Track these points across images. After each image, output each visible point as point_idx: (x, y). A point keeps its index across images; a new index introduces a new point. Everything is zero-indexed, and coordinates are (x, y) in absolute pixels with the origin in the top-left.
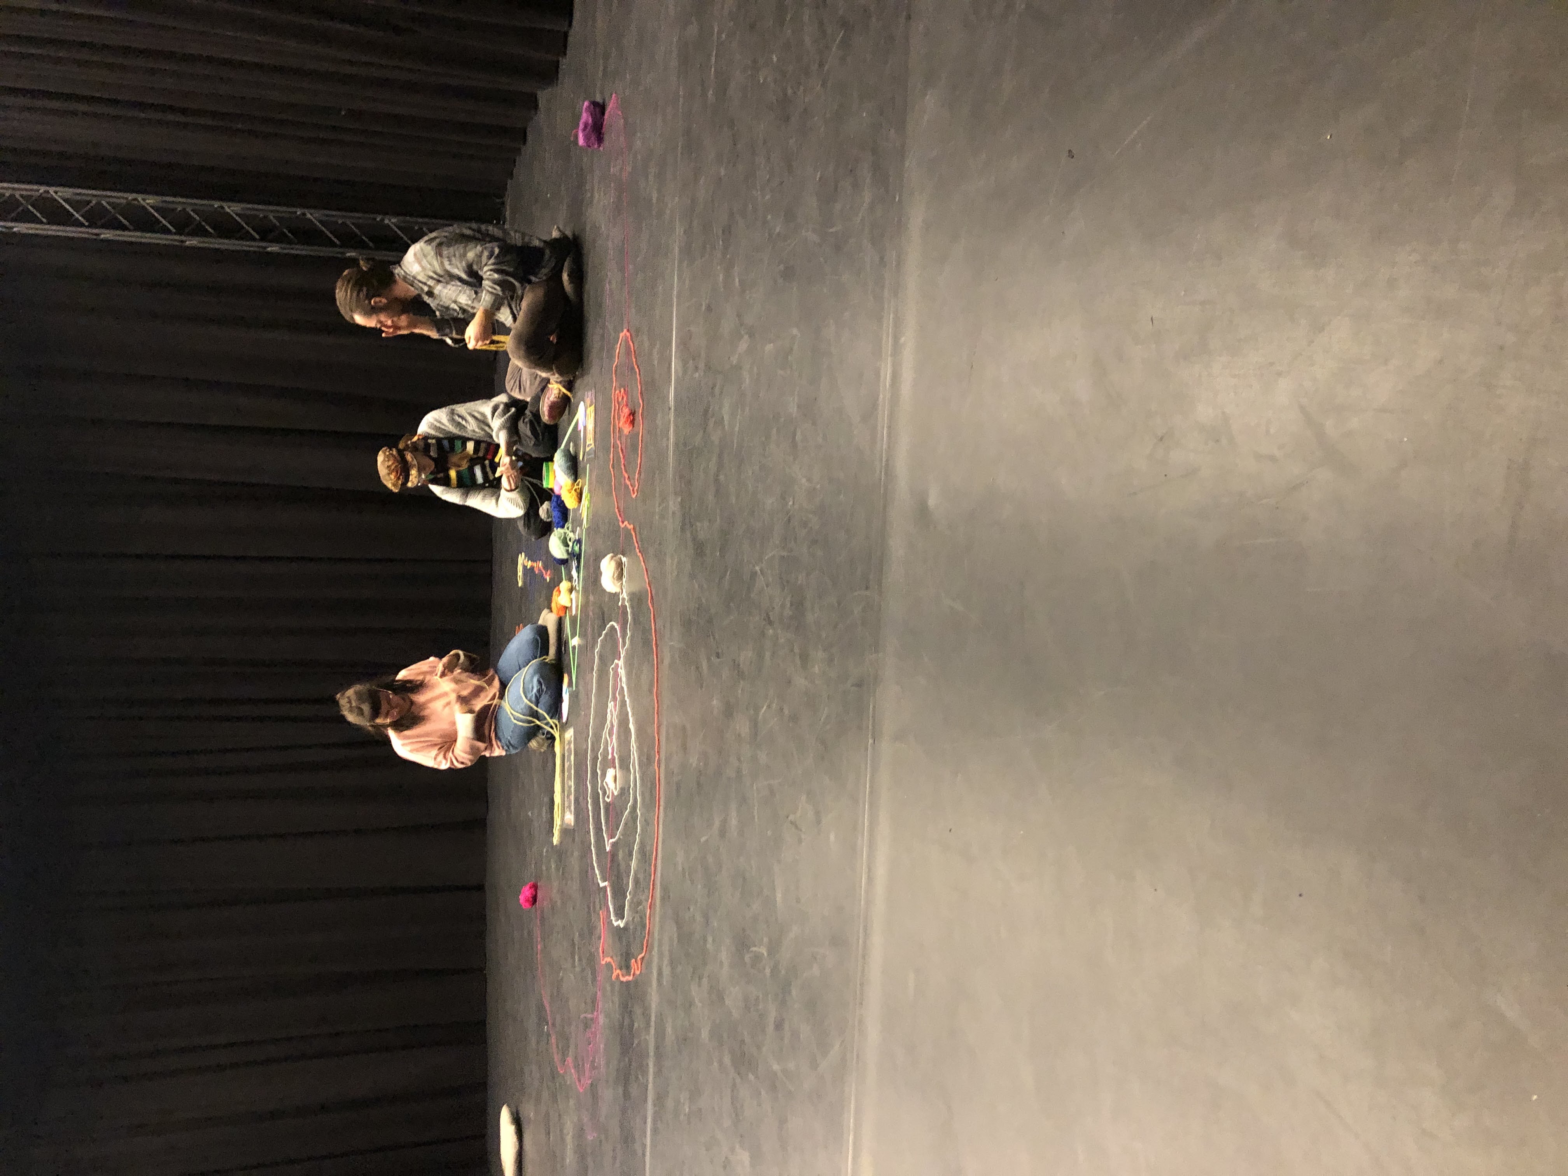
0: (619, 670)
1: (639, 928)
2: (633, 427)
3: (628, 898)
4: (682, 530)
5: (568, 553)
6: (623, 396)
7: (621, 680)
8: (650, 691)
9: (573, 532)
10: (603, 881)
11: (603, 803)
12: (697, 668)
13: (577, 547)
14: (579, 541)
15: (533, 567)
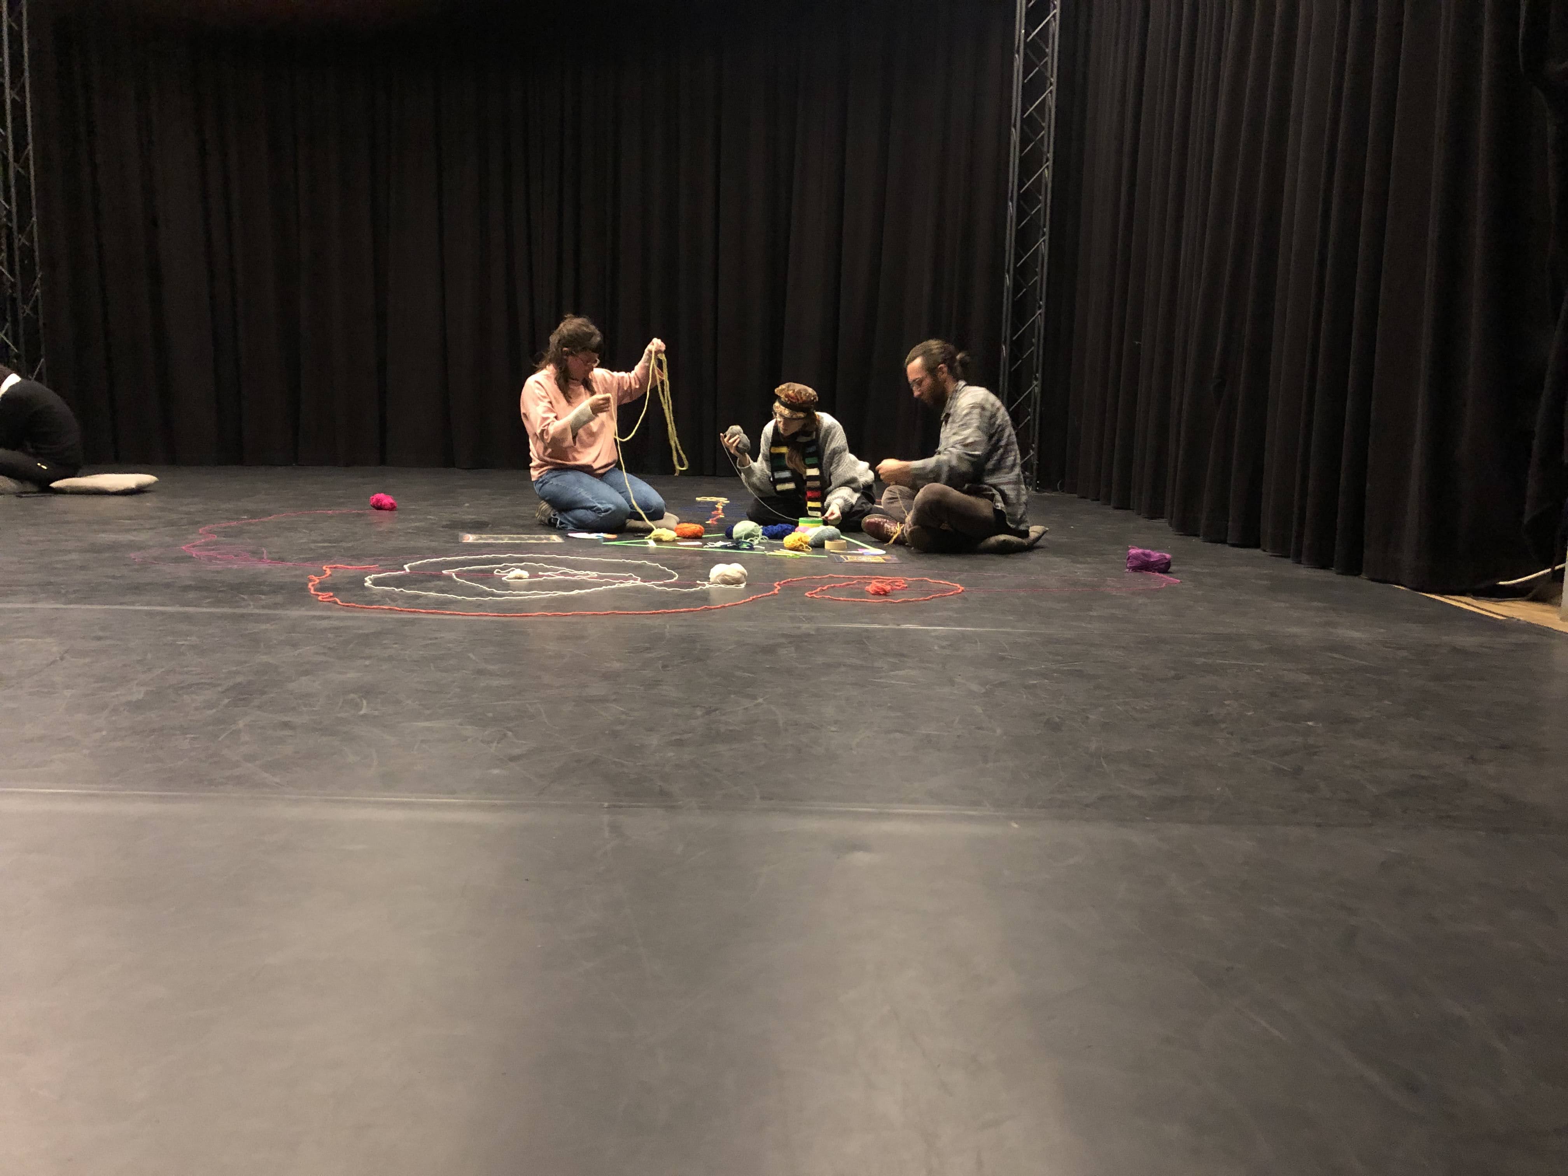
0: (632, 581)
1: (366, 599)
2: (873, 594)
3: (396, 590)
4: (783, 635)
5: (738, 539)
6: (899, 586)
7: (621, 583)
8: (616, 608)
9: (760, 543)
10: (410, 568)
11: (491, 568)
12: (647, 649)
13: (745, 546)
14: (751, 548)
15: (717, 509)
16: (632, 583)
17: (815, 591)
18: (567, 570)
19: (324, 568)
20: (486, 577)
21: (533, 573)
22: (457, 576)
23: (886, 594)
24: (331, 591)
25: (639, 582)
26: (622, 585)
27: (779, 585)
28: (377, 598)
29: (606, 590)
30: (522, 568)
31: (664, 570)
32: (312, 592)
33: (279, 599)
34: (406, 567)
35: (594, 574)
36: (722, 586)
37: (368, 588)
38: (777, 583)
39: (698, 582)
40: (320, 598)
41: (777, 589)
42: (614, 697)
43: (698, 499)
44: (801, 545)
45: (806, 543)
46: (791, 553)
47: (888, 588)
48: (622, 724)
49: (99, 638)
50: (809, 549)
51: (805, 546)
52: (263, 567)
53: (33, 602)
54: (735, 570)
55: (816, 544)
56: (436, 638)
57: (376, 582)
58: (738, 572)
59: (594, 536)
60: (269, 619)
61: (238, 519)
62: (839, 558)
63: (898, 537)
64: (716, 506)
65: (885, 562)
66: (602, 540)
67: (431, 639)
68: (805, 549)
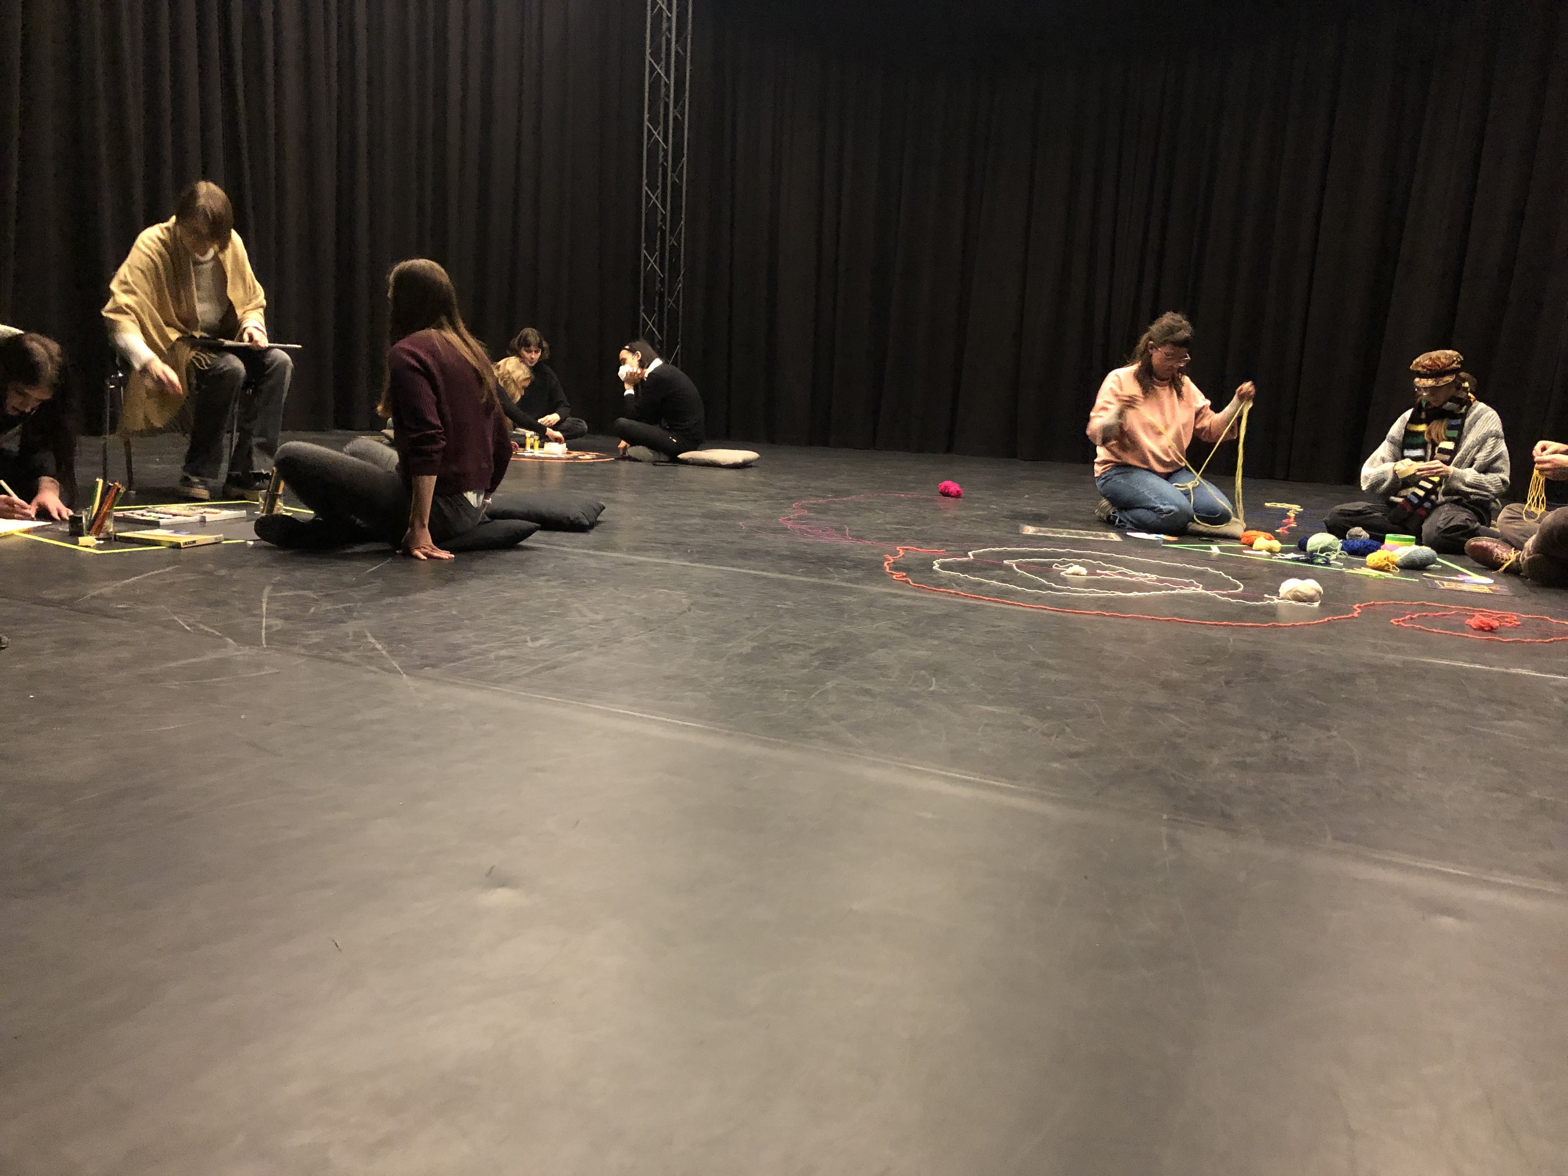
0: (1193, 588)
1: (934, 582)
3: (961, 575)
4: (1364, 665)
5: (1312, 552)
6: (1511, 623)
7: (1182, 589)
8: (1176, 615)
9: (1337, 559)
10: (974, 555)
11: (1051, 562)
12: (1208, 661)
13: (1320, 560)
14: (1327, 563)
15: (1289, 517)
16: (1193, 590)
17: (1403, 619)
18: (1125, 570)
19: (898, 548)
20: (1045, 570)
21: (1092, 571)
22: (1017, 566)
23: (1492, 630)
24: (904, 572)
25: (1200, 590)
26: (1182, 592)
27: (1359, 607)
28: (944, 581)
29: (1165, 595)
30: (1081, 565)
31: (1229, 579)
32: (887, 570)
33: (859, 574)
34: (970, 554)
35: (1154, 577)
36: (1293, 602)
37: (936, 572)
38: (1358, 605)
39: (1266, 596)
40: (894, 577)
41: (1357, 612)
42: (1173, 707)
43: (1267, 504)
44: (1387, 565)
45: (1393, 563)
46: (1375, 573)
47: (1496, 624)
48: (1182, 736)
49: (717, 595)
50: (1396, 570)
51: (1391, 566)
52: (845, 543)
53: (667, 558)
54: (1310, 586)
55: (1405, 564)
56: (999, 626)
57: (943, 566)
58: (1312, 589)
59: (1153, 537)
60: (850, 592)
61: (824, 498)
62: (1432, 583)
63: (1511, 564)
64: (1288, 514)
65: (1491, 592)
66: (1162, 542)
67: (993, 626)
68: (1391, 570)
